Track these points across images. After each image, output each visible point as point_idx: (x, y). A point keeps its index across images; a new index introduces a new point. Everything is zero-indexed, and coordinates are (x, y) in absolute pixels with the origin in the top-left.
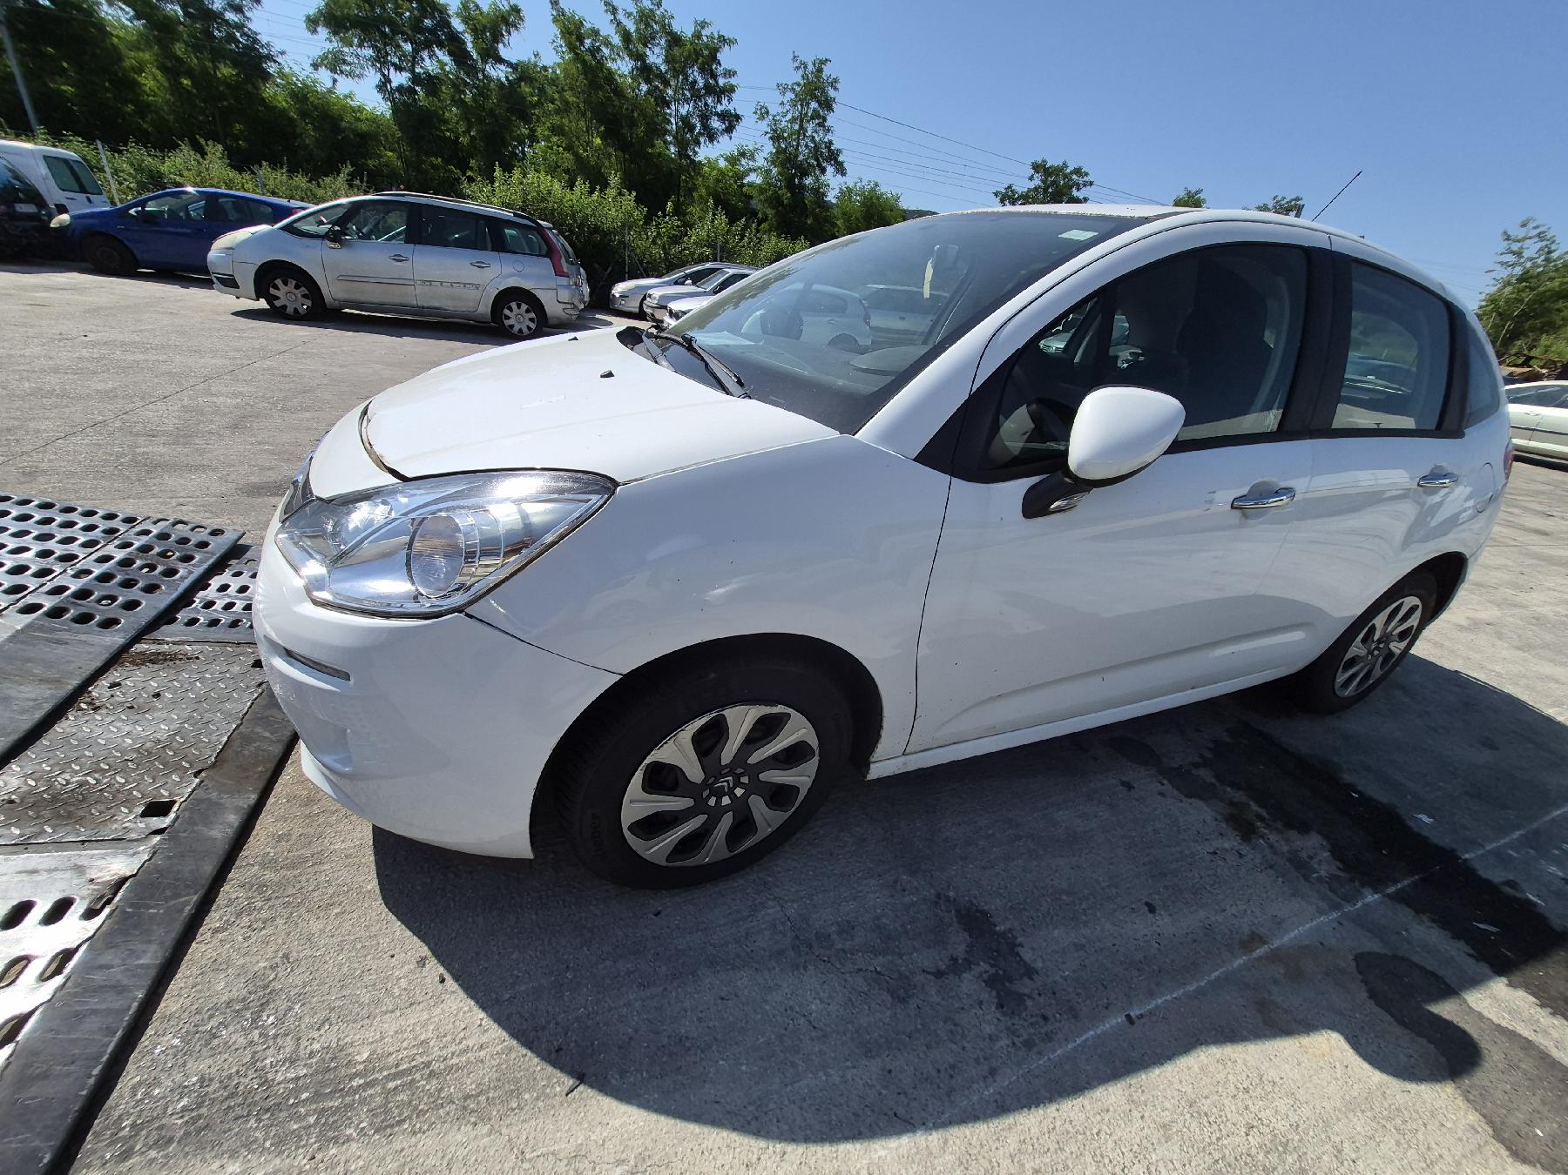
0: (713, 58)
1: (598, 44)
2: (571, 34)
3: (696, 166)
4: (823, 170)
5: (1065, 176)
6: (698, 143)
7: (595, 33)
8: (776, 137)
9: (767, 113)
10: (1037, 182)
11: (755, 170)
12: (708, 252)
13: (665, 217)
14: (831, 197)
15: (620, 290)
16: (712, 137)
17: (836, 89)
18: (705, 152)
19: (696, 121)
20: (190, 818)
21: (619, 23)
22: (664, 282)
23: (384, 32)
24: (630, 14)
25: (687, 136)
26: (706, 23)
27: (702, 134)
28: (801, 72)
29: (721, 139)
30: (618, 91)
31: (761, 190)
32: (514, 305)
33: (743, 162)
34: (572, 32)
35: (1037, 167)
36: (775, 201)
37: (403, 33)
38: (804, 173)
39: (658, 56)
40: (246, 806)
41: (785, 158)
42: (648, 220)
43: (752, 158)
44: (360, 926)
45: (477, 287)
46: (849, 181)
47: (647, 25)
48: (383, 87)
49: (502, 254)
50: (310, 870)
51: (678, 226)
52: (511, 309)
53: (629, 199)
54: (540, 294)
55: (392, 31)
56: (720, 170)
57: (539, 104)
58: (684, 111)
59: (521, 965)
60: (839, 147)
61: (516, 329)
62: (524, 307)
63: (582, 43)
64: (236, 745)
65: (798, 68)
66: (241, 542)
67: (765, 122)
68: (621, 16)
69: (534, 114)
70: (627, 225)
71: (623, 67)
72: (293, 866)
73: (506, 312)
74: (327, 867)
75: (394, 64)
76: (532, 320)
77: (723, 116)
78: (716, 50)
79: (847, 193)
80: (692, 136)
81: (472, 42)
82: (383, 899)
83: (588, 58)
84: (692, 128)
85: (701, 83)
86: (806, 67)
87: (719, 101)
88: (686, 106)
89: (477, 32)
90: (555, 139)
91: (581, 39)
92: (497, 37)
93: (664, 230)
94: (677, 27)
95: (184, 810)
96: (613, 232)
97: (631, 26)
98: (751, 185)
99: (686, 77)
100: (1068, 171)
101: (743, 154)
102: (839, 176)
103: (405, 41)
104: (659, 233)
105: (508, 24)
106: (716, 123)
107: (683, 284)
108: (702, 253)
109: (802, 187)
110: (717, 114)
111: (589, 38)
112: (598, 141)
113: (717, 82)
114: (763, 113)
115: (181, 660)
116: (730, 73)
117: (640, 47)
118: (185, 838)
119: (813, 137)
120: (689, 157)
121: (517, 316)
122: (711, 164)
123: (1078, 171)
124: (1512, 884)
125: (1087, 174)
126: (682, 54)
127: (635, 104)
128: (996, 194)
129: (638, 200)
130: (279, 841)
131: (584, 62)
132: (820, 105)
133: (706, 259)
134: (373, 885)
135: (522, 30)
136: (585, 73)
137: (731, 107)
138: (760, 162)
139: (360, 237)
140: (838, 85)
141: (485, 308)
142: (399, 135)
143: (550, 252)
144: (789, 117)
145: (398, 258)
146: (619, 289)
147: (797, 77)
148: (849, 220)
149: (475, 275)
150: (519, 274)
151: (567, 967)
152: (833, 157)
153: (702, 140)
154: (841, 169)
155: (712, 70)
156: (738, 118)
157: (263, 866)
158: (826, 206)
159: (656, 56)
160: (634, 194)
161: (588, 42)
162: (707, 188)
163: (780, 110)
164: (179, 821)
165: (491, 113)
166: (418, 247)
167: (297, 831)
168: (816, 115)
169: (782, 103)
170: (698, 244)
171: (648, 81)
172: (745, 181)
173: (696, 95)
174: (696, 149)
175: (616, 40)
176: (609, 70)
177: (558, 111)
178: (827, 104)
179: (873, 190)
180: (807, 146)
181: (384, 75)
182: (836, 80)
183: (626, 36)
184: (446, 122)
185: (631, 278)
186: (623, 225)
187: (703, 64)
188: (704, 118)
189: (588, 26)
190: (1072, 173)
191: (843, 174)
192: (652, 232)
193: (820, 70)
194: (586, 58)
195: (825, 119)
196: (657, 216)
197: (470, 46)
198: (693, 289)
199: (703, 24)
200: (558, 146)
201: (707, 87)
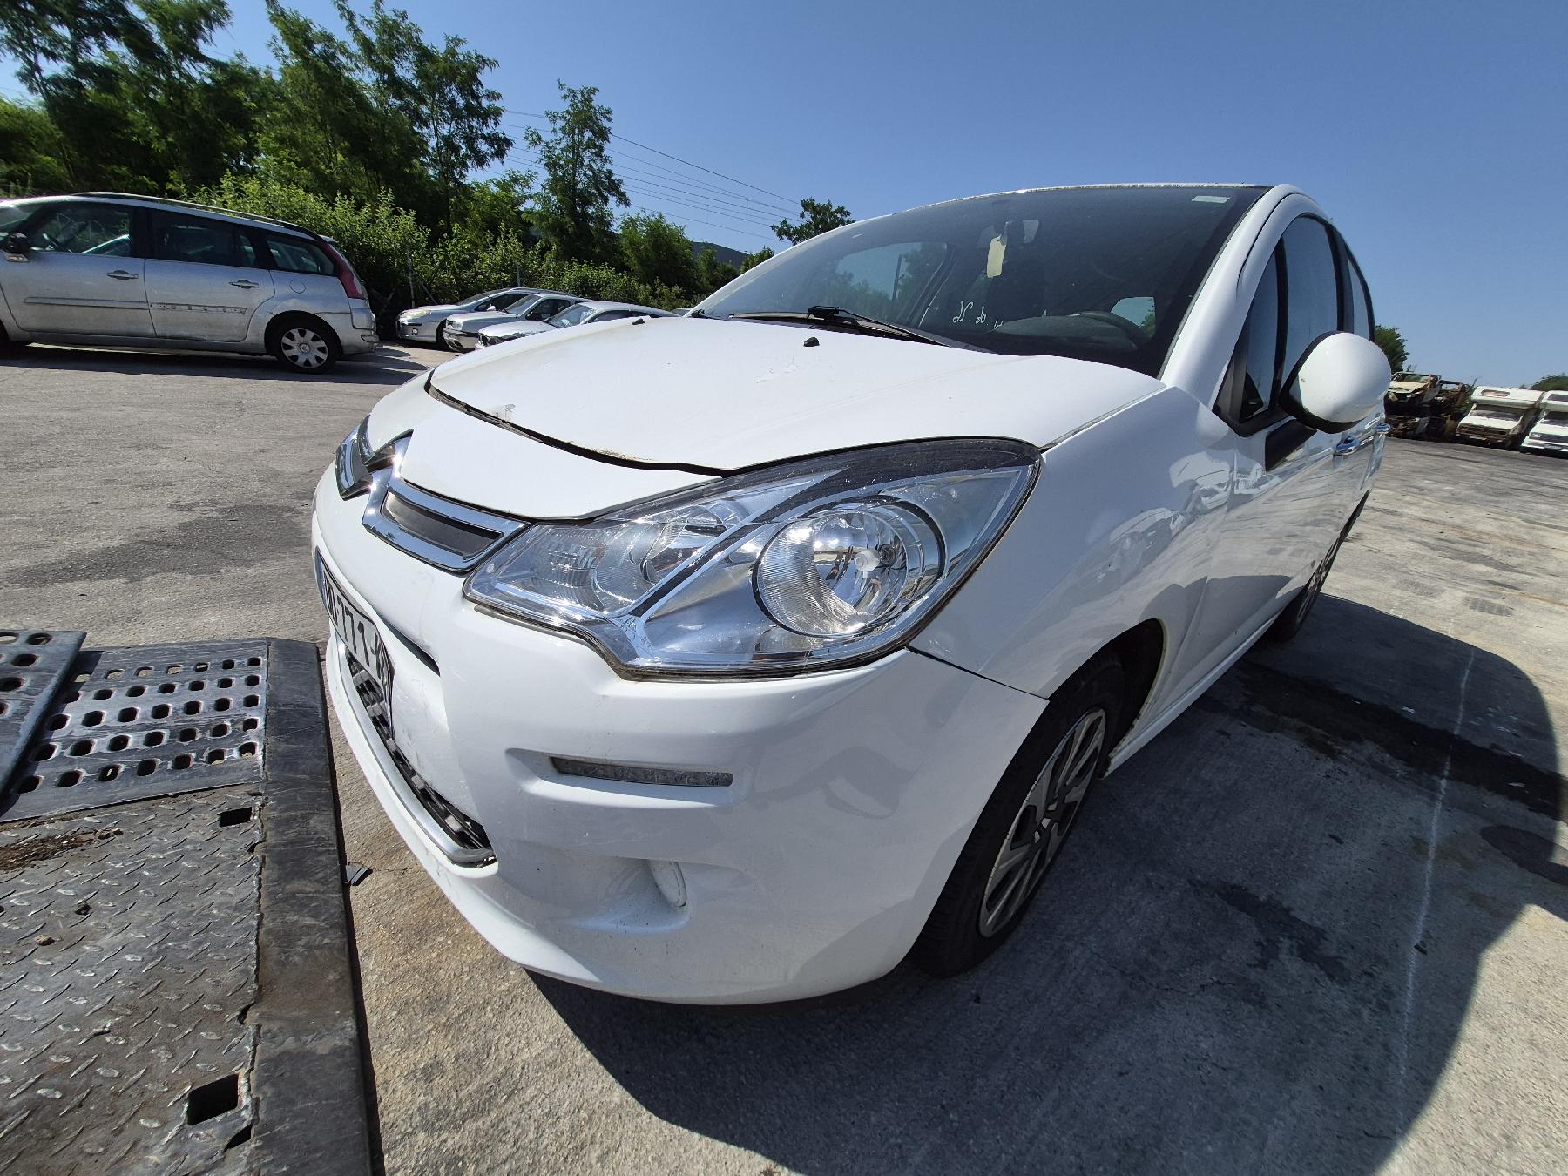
0: (472, 77)
1: (332, 50)
2: (296, 36)
3: (466, 190)
4: (606, 200)
5: (831, 214)
6: (465, 166)
7: (328, 39)
8: (552, 165)
9: (539, 139)
10: (808, 218)
11: (531, 197)
12: (506, 277)
13: (452, 239)
14: (616, 228)
15: (409, 318)
16: (481, 160)
17: (609, 120)
18: (474, 176)
19: (459, 142)
20: (278, 1094)
21: (357, 31)
22: (463, 309)
23: (25, 10)
24: (370, 22)
25: (451, 160)
26: (459, 40)
27: (469, 157)
28: (569, 101)
29: (491, 163)
30: (362, 104)
31: (541, 217)
32: (295, 333)
33: (517, 188)
34: (297, 34)
35: (808, 205)
36: (558, 229)
37: (55, 14)
38: (586, 202)
39: (407, 70)
40: (347, 1043)
41: (563, 185)
42: (433, 240)
43: (526, 184)
44: (646, 1162)
45: (242, 311)
46: (632, 212)
47: (391, 36)
48: (29, 75)
49: (274, 272)
50: (509, 1107)
51: (468, 250)
52: (291, 337)
53: (407, 220)
54: (328, 319)
55: (37, 7)
56: (493, 195)
57: (260, 111)
58: (445, 130)
59: (891, 1128)
60: (618, 178)
61: (302, 360)
62: (310, 334)
63: (311, 47)
64: (273, 951)
65: (565, 97)
66: (85, 647)
67: (539, 148)
68: (358, 23)
69: (254, 122)
70: (407, 246)
71: (366, 77)
72: (478, 1112)
73: (286, 340)
74: (531, 1092)
75: (43, 50)
76: (321, 350)
77: (491, 139)
78: (477, 70)
79: (630, 223)
80: (456, 159)
81: (160, 34)
82: (648, 1107)
83: (321, 64)
84: (456, 149)
85: (461, 102)
86: (574, 96)
87: (485, 123)
88: (447, 127)
89: (166, 23)
90: (283, 153)
91: (309, 43)
92: (195, 32)
93: (453, 253)
94: (426, 40)
95: (259, 1087)
96: (392, 253)
97: (372, 35)
98: (528, 212)
99: (443, 95)
100: (833, 210)
101: (515, 180)
102: (622, 206)
103: (59, 23)
104: (446, 256)
105: (208, 18)
106: (483, 146)
107: (485, 310)
108: (499, 279)
109: (586, 216)
110: (483, 137)
111: (319, 42)
112: (340, 158)
113: (480, 104)
114: (535, 139)
115: (89, 842)
116: (492, 95)
117: (385, 58)
118: (291, 1131)
119: (591, 166)
120: (455, 180)
121: (303, 347)
122: (483, 189)
123: (841, 210)
124: (1494, 746)
125: (849, 214)
126: (436, 71)
127: (382, 119)
128: (774, 228)
129: (419, 221)
130: (429, 1080)
131: (317, 70)
132: (594, 134)
133: (506, 285)
134: (618, 1094)
135: (228, 27)
136: (318, 79)
137: (499, 130)
138: (536, 188)
139: (57, 249)
140: (611, 117)
141: (255, 335)
142: (60, 135)
143: (338, 271)
144: (563, 144)
145: (120, 275)
146: (407, 317)
147: (565, 106)
148: (638, 249)
149: (236, 296)
150: (299, 295)
151: (943, 1107)
152: (614, 187)
153: (469, 163)
154: (623, 199)
155: (473, 91)
156: (508, 143)
157: (429, 1127)
158: (613, 236)
159: (405, 70)
160: (413, 213)
161: (318, 48)
162: (481, 213)
163: (553, 137)
164: (263, 1106)
165: (196, 116)
166: (149, 262)
167: (447, 1054)
168: (591, 144)
169: (554, 131)
170: (494, 268)
171: (399, 96)
172: (522, 209)
173: (457, 115)
174: (464, 172)
175: (354, 48)
176: (349, 81)
177: (287, 120)
178: (603, 134)
179: (658, 221)
180: (585, 174)
181: (29, 62)
182: (609, 112)
183: (367, 45)
184: (129, 124)
185: (419, 304)
186: (403, 248)
187: (461, 82)
188: (470, 140)
189: (317, 30)
190: (836, 211)
191: (627, 204)
192: (438, 256)
193: (589, 100)
194: (319, 64)
195: (601, 149)
196: (443, 238)
197: (156, 39)
198: (501, 314)
199: (458, 41)
200: (290, 161)
201: (468, 106)
